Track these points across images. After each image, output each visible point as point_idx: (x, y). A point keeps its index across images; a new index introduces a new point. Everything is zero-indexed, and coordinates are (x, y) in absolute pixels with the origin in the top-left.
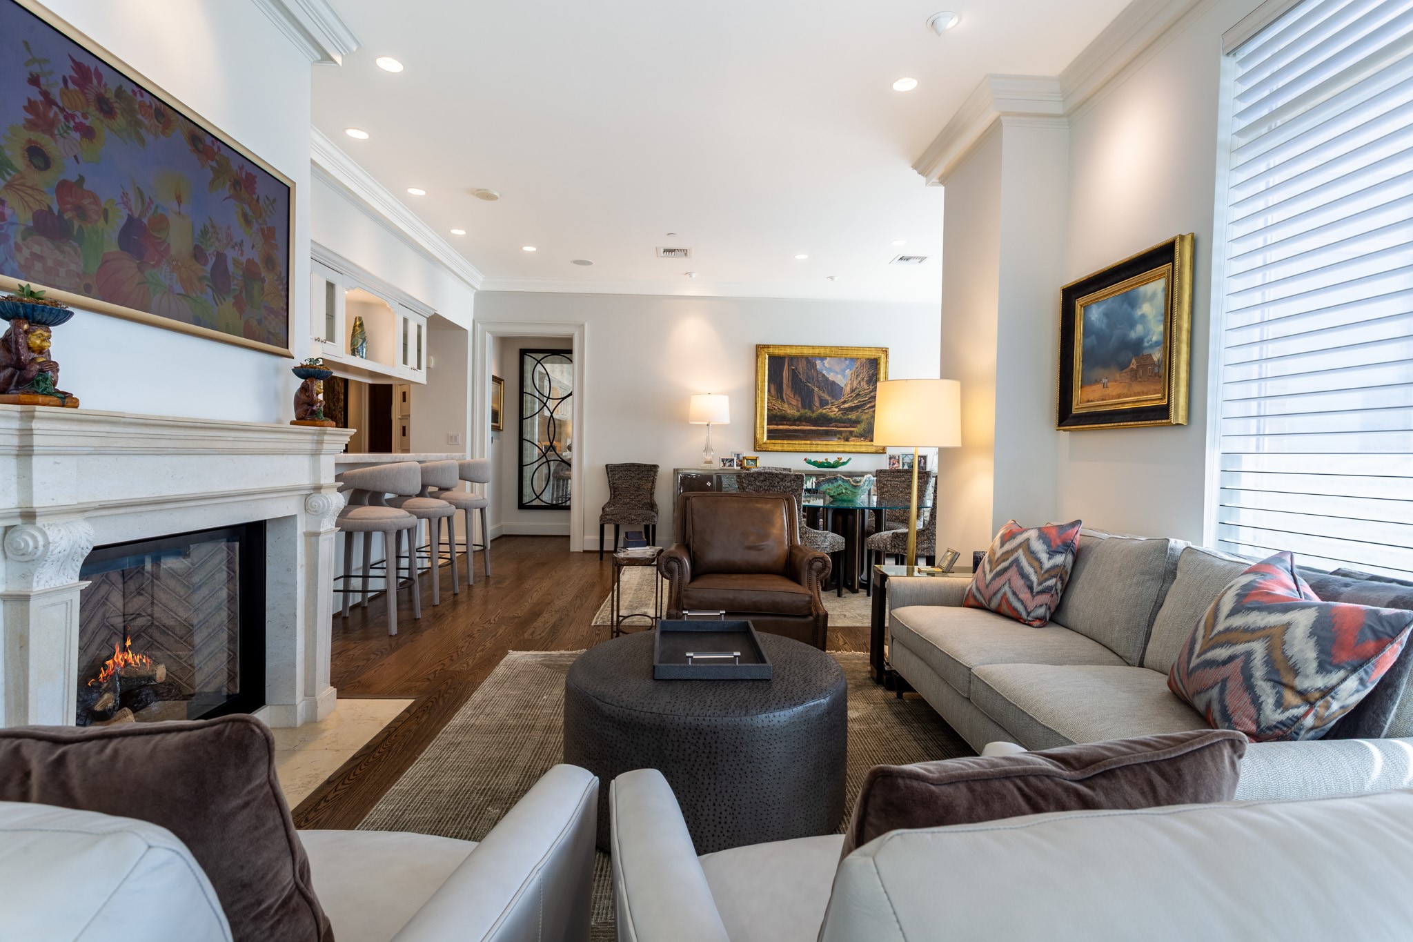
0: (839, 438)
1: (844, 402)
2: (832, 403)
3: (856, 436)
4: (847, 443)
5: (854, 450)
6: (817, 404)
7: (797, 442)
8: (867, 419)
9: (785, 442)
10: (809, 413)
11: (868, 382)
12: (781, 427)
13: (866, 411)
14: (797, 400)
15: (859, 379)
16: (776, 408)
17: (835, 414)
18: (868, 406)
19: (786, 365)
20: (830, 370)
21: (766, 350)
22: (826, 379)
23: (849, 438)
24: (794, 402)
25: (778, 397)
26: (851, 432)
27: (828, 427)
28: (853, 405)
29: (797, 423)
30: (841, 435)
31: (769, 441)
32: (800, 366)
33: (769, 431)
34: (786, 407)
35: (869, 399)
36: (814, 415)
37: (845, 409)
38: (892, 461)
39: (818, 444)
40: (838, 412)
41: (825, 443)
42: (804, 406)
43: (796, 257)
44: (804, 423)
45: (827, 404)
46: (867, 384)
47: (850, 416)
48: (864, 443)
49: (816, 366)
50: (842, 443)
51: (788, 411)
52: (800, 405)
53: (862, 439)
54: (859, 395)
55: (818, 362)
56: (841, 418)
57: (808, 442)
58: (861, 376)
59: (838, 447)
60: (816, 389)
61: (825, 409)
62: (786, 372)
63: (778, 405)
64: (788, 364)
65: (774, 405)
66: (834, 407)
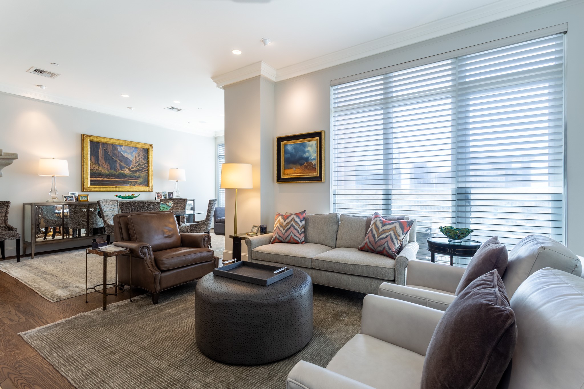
0: (130, 185)
1: (132, 168)
2: (127, 168)
3: (138, 184)
4: (134, 187)
5: (138, 190)
6: (119, 168)
7: (108, 187)
8: (144, 176)
9: (101, 187)
10: (114, 172)
11: (144, 159)
12: (98, 179)
13: (143, 172)
14: (108, 166)
15: (139, 157)
16: (95, 169)
18: (144, 170)
19: (101, 147)
20: (125, 152)
21: (88, 138)
22: (123, 156)
23: (135, 185)
24: (106, 167)
25: (96, 163)
26: (136, 182)
27: (125, 179)
28: (137, 169)
29: (108, 177)
30: (131, 183)
31: (91, 186)
32: (109, 148)
33: (91, 181)
34: (101, 168)
35: (144, 167)
36: (117, 173)
37: (133, 171)
38: (158, 195)
39: (120, 188)
40: (129, 172)
41: (123, 187)
42: (111, 169)
43: (122, 95)
44: (111, 177)
45: (124, 168)
46: (143, 160)
47: (135, 175)
48: (142, 187)
49: (117, 149)
50: (132, 187)
51: (103, 171)
52: (109, 168)
53: (141, 185)
54: (139, 164)
55: (118, 147)
56: (131, 175)
57: (114, 187)
58: (140, 156)
59: (130, 189)
60: (118, 161)
61: (123, 170)
62: (100, 150)
63: (96, 167)
64: (102, 146)
65: (94, 167)
66: (127, 170)
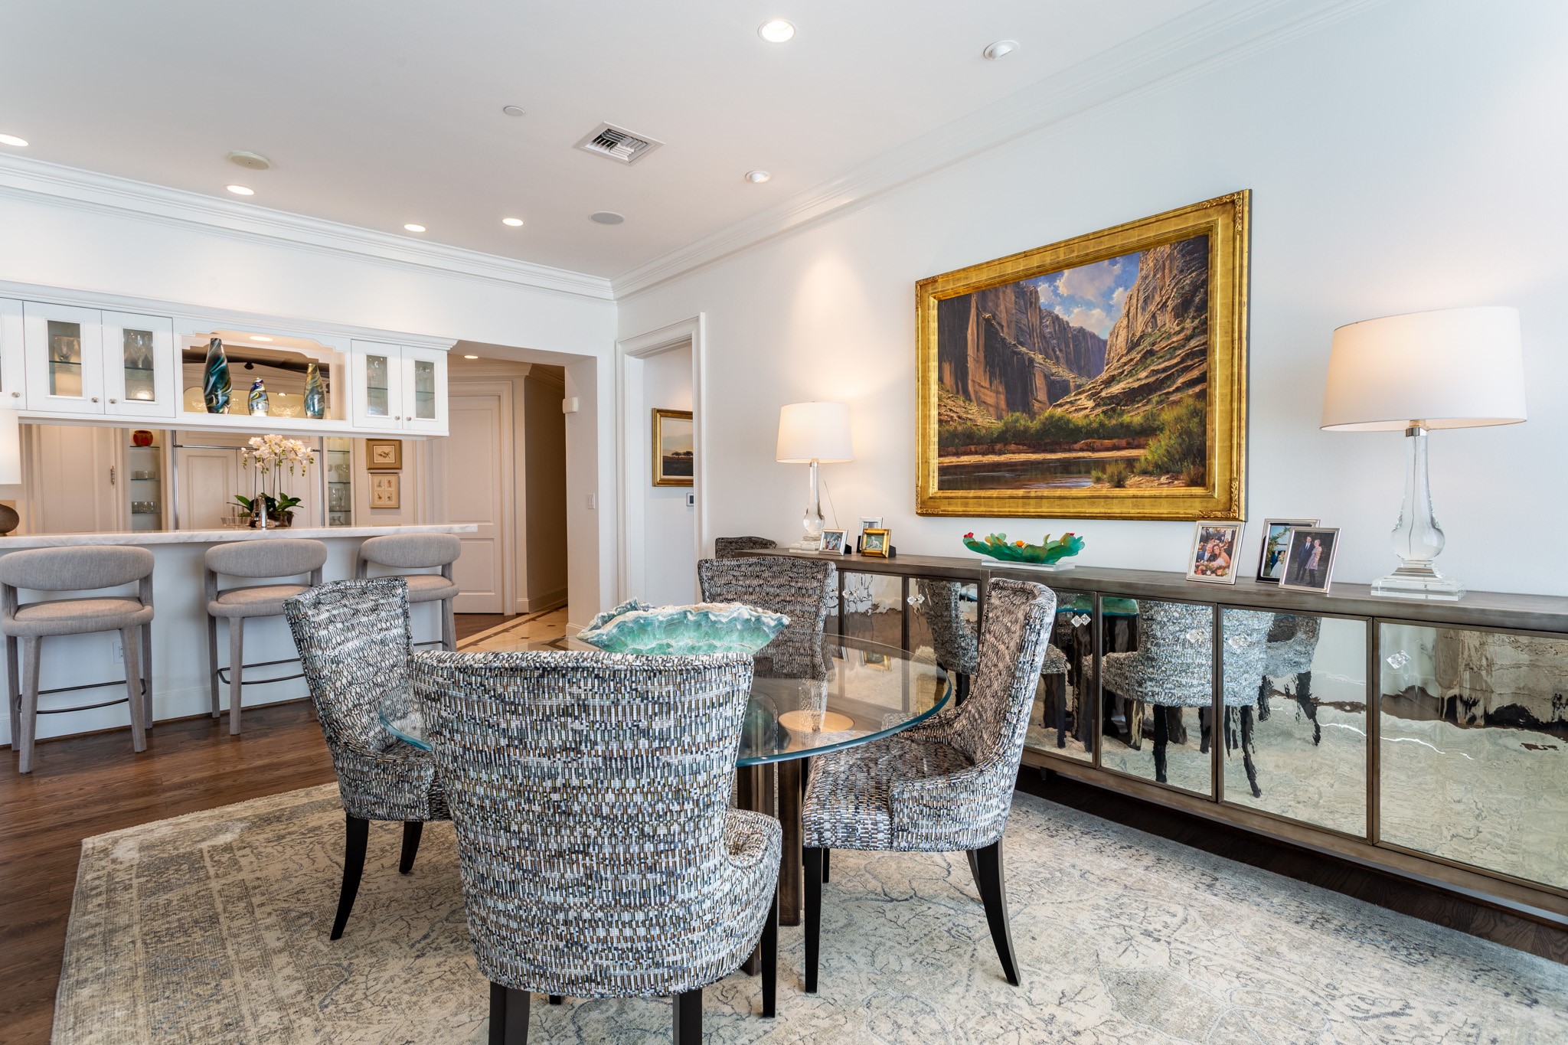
0: (1098, 480)
1: (1110, 382)
2: (1079, 386)
3: (1145, 473)
4: (1117, 492)
5: (1134, 511)
6: (1042, 395)
7: (994, 493)
8: (1179, 419)
9: (972, 493)
10: (1023, 421)
11: (1180, 312)
12: (965, 459)
13: (1173, 398)
14: (997, 392)
15: (1152, 308)
16: (955, 415)
17: (1087, 416)
18: (1180, 382)
19: (973, 311)
21: (932, 290)
22: (1063, 328)
23: (1126, 478)
24: (990, 398)
25: (958, 392)
26: (1130, 463)
27: (1070, 450)
28: (1136, 385)
29: (998, 447)
30: (1104, 471)
31: (941, 494)
32: (1002, 307)
33: (943, 470)
34: (974, 408)
35: (1183, 361)
36: (1035, 425)
37: (1112, 398)
38: (1209, 546)
39: (1042, 498)
40: (1093, 409)
41: (1059, 493)
42: (1011, 406)
44: (1013, 447)
45: (1066, 390)
46: (1176, 316)
47: (1126, 418)
48: (1165, 491)
49: (1037, 298)
50: (1105, 492)
51: (980, 421)
52: (1003, 404)
53: (1163, 479)
54: (1150, 353)
56: (1102, 424)
57: (1023, 492)
58: (1157, 299)
59: (1093, 504)
60: (1039, 358)
61: (1061, 405)
62: (973, 331)
63: (958, 410)
64: (977, 308)
65: (951, 410)
66: (1083, 396)
